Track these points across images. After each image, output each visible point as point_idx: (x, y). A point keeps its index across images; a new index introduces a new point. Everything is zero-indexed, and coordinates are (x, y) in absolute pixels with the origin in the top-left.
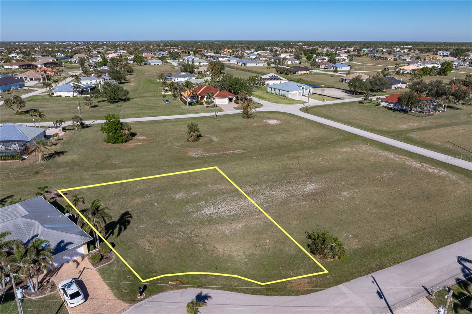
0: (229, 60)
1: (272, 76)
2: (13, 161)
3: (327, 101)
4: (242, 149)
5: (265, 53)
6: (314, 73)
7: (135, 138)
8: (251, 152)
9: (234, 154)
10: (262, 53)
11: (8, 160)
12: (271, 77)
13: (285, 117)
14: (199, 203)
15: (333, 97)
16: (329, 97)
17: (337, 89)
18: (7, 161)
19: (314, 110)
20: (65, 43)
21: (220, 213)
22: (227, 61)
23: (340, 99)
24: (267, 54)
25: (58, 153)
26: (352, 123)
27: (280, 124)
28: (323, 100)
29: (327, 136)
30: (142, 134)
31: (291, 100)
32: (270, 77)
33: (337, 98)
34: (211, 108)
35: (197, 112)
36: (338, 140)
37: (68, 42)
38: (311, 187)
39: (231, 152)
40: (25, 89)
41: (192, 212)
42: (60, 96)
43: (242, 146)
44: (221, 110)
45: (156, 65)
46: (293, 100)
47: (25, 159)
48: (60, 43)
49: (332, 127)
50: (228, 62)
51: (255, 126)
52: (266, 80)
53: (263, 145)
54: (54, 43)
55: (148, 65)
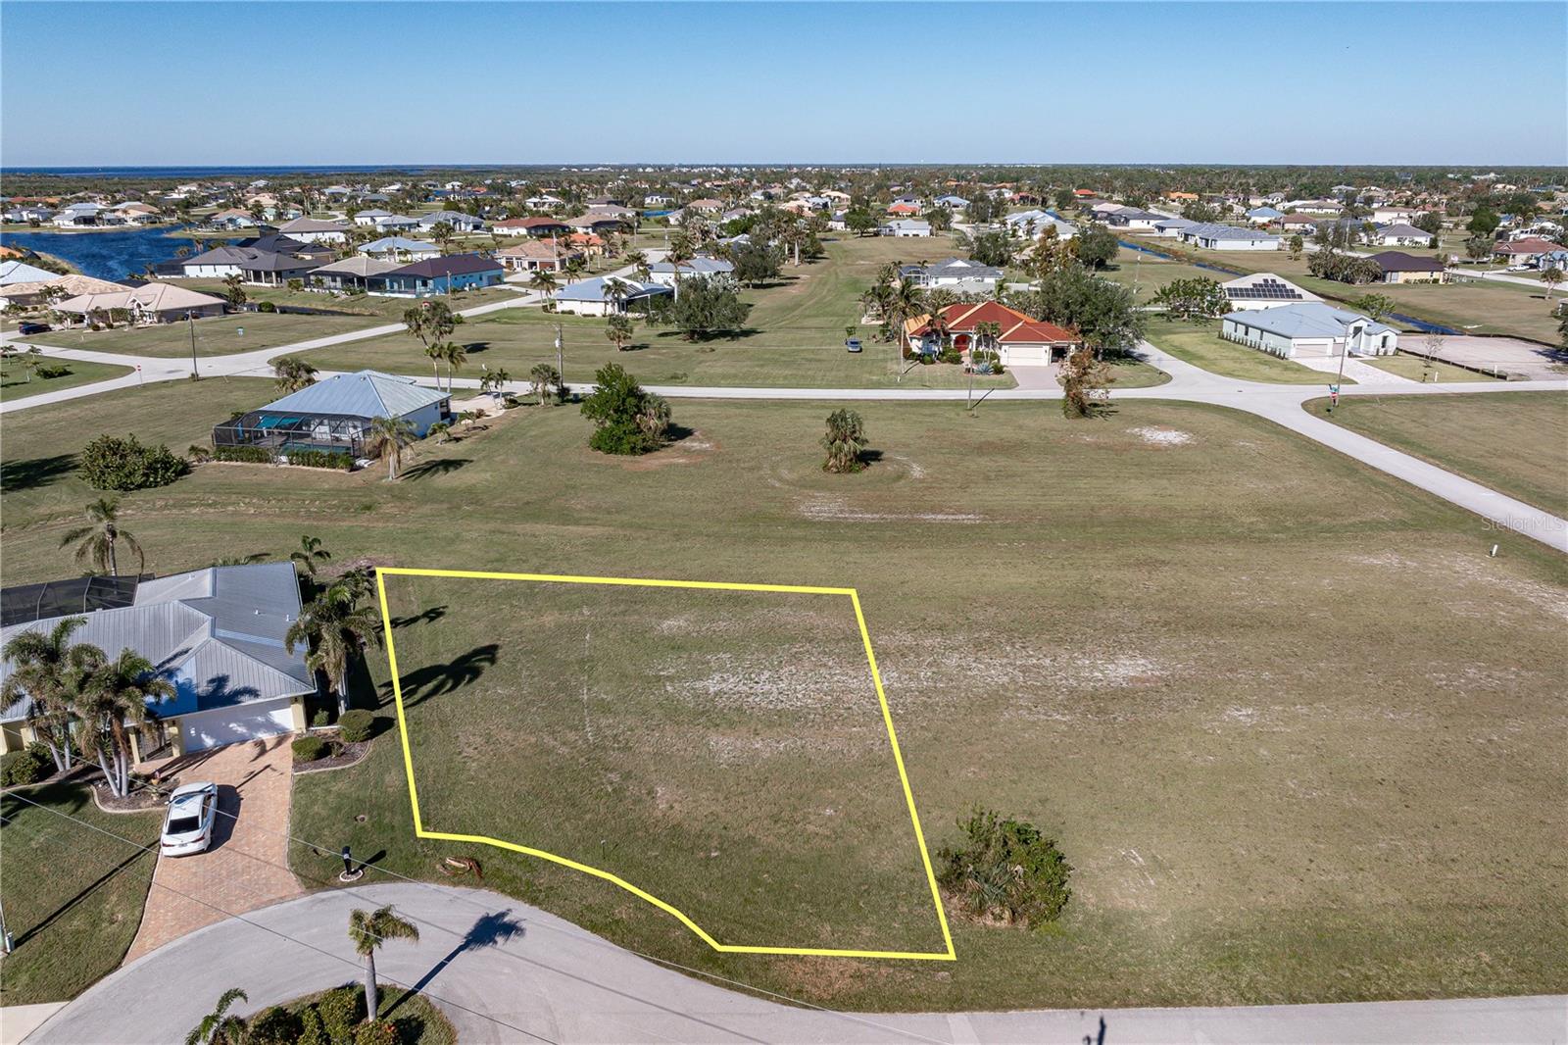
0: (1161, 229)
1: (1263, 283)
2: (333, 470)
3: (1439, 381)
4: (980, 514)
5: (1319, 208)
6: (1464, 280)
7: (679, 444)
8: (1005, 526)
9: (942, 524)
10: (1304, 207)
11: (323, 466)
12: (1261, 285)
13: (1220, 423)
14: (709, 657)
15: (1477, 371)
16: (1463, 367)
17: (1523, 343)
18: (319, 469)
19: (1362, 409)
20: (696, 171)
21: (748, 697)
22: (1157, 230)
23: (1504, 378)
24: (1325, 210)
25: (448, 465)
26: (1485, 468)
27: (1185, 447)
28: (1424, 378)
29: (1337, 504)
30: (708, 435)
31: (1291, 369)
32: (1254, 285)
33: (1493, 375)
34: (979, 377)
35: (927, 384)
36: (1377, 526)
37: (707, 166)
38: (1126, 668)
39: (940, 517)
40: (501, 290)
41: (670, 678)
42: (571, 312)
43: (986, 504)
44: (1011, 384)
45: (911, 236)
46: (1301, 369)
47: (360, 468)
48: (684, 170)
49: (1388, 475)
50: (1157, 233)
51: (1088, 445)
52: (1237, 295)
53: (1065, 508)
54: (669, 168)
55: (885, 235)
